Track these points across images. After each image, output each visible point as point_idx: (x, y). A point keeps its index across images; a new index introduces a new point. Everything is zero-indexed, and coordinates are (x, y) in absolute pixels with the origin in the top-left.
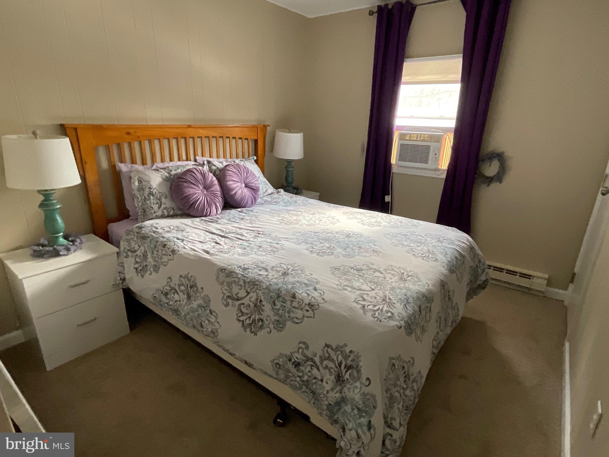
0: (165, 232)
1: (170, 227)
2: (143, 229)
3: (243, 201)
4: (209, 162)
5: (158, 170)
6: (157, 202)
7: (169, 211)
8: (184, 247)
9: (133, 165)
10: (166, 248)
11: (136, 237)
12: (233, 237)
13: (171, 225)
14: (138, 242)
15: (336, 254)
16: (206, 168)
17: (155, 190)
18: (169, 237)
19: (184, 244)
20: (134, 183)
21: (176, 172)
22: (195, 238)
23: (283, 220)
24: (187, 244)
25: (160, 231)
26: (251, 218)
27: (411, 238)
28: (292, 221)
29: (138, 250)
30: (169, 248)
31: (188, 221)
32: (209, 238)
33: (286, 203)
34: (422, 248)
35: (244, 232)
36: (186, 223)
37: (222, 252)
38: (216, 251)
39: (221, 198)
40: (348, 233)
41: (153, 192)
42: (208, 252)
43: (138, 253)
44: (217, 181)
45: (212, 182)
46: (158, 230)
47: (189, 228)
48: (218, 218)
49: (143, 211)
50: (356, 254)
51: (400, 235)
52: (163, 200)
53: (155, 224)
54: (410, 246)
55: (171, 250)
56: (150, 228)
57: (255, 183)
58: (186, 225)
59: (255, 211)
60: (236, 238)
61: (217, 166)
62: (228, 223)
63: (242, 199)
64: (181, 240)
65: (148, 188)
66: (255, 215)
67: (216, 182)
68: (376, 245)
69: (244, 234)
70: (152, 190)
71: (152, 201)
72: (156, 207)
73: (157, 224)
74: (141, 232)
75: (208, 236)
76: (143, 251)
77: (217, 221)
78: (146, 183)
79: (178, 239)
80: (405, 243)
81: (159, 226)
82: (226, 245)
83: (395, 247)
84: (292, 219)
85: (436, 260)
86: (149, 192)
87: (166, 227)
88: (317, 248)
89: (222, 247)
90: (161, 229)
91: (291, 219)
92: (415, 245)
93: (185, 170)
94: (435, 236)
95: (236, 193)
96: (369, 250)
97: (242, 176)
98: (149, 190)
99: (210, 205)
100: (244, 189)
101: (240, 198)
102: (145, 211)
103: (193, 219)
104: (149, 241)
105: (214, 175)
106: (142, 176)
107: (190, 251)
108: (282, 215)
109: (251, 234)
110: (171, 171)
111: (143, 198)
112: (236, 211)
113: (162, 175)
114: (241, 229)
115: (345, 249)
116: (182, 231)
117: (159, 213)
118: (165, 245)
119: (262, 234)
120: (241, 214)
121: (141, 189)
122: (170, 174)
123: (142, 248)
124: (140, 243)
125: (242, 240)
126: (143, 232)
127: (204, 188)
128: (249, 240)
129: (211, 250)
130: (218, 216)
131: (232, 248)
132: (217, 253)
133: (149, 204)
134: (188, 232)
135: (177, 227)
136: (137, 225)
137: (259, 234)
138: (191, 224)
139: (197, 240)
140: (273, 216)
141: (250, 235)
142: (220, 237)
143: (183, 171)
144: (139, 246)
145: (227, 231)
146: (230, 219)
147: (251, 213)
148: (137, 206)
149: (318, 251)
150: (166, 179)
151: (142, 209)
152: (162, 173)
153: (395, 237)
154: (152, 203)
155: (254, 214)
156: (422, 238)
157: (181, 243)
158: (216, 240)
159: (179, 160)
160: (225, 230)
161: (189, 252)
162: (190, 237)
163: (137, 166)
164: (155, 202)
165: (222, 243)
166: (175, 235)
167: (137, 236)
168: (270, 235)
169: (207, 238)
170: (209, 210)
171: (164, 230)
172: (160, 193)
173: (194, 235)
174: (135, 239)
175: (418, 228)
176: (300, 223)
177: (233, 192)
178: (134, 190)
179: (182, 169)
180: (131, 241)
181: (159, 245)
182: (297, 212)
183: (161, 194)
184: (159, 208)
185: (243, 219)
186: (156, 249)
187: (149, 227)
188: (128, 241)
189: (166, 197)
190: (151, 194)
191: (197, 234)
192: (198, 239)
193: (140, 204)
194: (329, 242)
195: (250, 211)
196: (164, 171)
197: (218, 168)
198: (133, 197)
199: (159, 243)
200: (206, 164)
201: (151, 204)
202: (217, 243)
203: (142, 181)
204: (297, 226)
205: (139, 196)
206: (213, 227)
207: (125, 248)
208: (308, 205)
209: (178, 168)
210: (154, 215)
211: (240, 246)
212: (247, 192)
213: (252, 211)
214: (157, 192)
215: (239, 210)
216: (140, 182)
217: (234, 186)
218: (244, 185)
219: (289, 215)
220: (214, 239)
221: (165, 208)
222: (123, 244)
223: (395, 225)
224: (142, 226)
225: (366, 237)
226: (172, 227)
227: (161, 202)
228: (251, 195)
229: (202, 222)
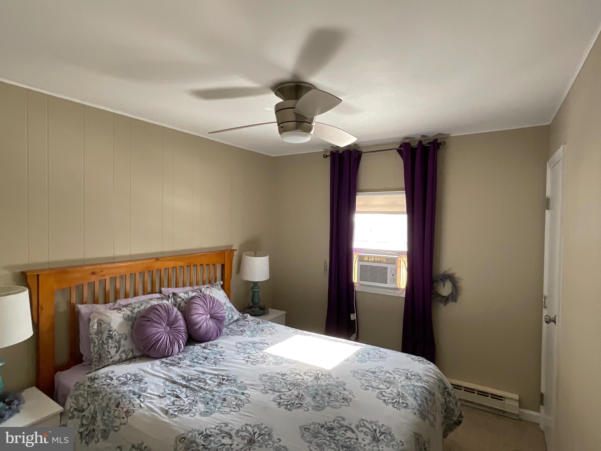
0: (121, 384)
1: (126, 377)
2: (96, 381)
3: (207, 335)
4: (174, 294)
5: (120, 309)
6: (116, 345)
7: (128, 353)
8: (140, 405)
9: (95, 305)
10: (120, 409)
11: (86, 393)
12: (196, 386)
13: (128, 374)
14: (88, 399)
15: (305, 406)
16: (171, 301)
17: (115, 332)
18: (125, 392)
19: (141, 401)
20: (93, 326)
21: (139, 309)
22: (154, 391)
23: (249, 358)
24: (144, 400)
25: (115, 382)
26: (215, 356)
27: (380, 377)
28: (258, 358)
29: (86, 409)
30: (122, 408)
31: (147, 366)
32: (169, 390)
33: (252, 332)
34: (391, 390)
35: (207, 377)
36: (145, 369)
37: (182, 410)
38: (175, 409)
39: (185, 334)
40: (316, 372)
41: (112, 335)
42: (166, 412)
43: (86, 413)
44: (181, 315)
45: (176, 317)
46: (113, 382)
47: (148, 375)
48: (180, 358)
49: (98, 357)
50: (326, 404)
51: (368, 372)
52: (123, 342)
53: (110, 372)
54: (379, 389)
55: (125, 410)
56: (104, 379)
57: (220, 312)
58: (144, 371)
59: (220, 345)
60: (199, 387)
61: (182, 297)
62: (191, 366)
63: (207, 333)
64: (137, 396)
65: (107, 330)
66: (219, 352)
67: (180, 317)
68: (345, 390)
69: (208, 381)
70: (111, 333)
71: (110, 345)
72: (113, 351)
73: (113, 372)
74: (93, 385)
75: (168, 386)
76: (92, 411)
77: (179, 364)
78: (106, 325)
79: (134, 393)
80: (375, 384)
81: (115, 376)
82: (187, 399)
83: (366, 391)
84: (259, 356)
85: (407, 406)
86: (108, 335)
87: (122, 377)
88: (285, 397)
89: (182, 404)
90: (116, 380)
91: (257, 356)
92: (384, 387)
93: (149, 306)
94: (403, 372)
95: (200, 327)
96: (339, 398)
97: (207, 307)
98: (108, 333)
99: (172, 344)
100: (209, 320)
101: (204, 332)
102: (100, 357)
103: (152, 362)
104: (101, 397)
105: (179, 309)
106: (103, 318)
107: (148, 412)
108: (248, 351)
109: (215, 380)
110: (134, 309)
111: (101, 342)
112: (199, 348)
113: (124, 315)
114: (204, 373)
115: (314, 397)
116: (140, 381)
117: (117, 358)
118: (119, 403)
119: (227, 380)
120: (205, 350)
121: (99, 332)
122: (133, 312)
123: (92, 407)
124: (90, 400)
125: (204, 389)
126: (96, 385)
127: (167, 325)
128: (213, 390)
129: (170, 409)
130: (181, 356)
131: (194, 403)
132: (176, 413)
133: (106, 349)
134: (146, 383)
135: (135, 375)
136: (89, 375)
137: (223, 379)
138: (151, 369)
139: (155, 393)
140: (239, 351)
141: (214, 382)
142: (181, 387)
143: (147, 308)
144: (89, 404)
145: (189, 378)
146: (193, 360)
147: (216, 349)
148: (92, 351)
149: (285, 403)
150: (127, 319)
151: (98, 355)
152: (124, 313)
153: (364, 375)
154: (110, 347)
155: (219, 349)
156: (390, 375)
157: (136, 399)
158: (176, 392)
159: (144, 294)
160: (186, 375)
161: (146, 413)
162: (149, 391)
163: (98, 306)
164: (114, 346)
165: (183, 396)
166: (131, 388)
167: (88, 391)
168: (235, 381)
169: (166, 390)
170: (171, 350)
171: (120, 380)
172: (120, 334)
173: (152, 386)
174: (86, 395)
175: (385, 360)
176: (266, 360)
177: (198, 326)
178: (91, 334)
179: (146, 305)
180: (80, 398)
181: (113, 404)
182: (264, 344)
183: (121, 336)
184: (117, 352)
185: (206, 358)
186: (108, 409)
187: (103, 377)
188: (76, 398)
189: (125, 339)
190: (110, 337)
191: (156, 385)
192: (157, 392)
193: (96, 349)
194: (297, 388)
195: (215, 346)
196: (127, 309)
197: (183, 300)
198: (90, 341)
199: (112, 401)
200: (171, 297)
201: (108, 348)
202: (177, 397)
203: (102, 322)
204: (264, 366)
205: (96, 340)
206: (175, 372)
207: (71, 407)
208: (274, 334)
209: (142, 305)
210: (111, 360)
211: (202, 399)
212: (211, 323)
213: (216, 345)
214: (117, 334)
215: (203, 345)
216: (100, 324)
217: (199, 319)
218: (209, 316)
219: (255, 350)
220: (175, 391)
221: (124, 351)
222: (70, 403)
223: (363, 358)
224: (96, 376)
225: (335, 378)
226: (129, 376)
227: (120, 345)
228: (216, 327)
229: (163, 365)
